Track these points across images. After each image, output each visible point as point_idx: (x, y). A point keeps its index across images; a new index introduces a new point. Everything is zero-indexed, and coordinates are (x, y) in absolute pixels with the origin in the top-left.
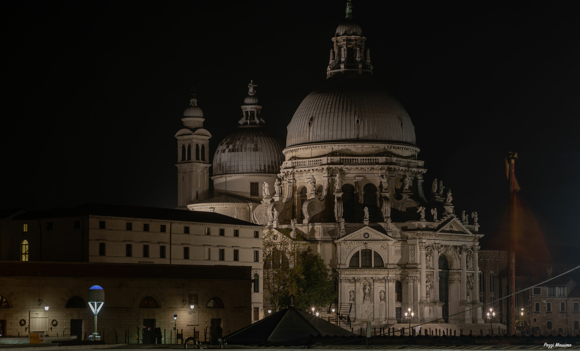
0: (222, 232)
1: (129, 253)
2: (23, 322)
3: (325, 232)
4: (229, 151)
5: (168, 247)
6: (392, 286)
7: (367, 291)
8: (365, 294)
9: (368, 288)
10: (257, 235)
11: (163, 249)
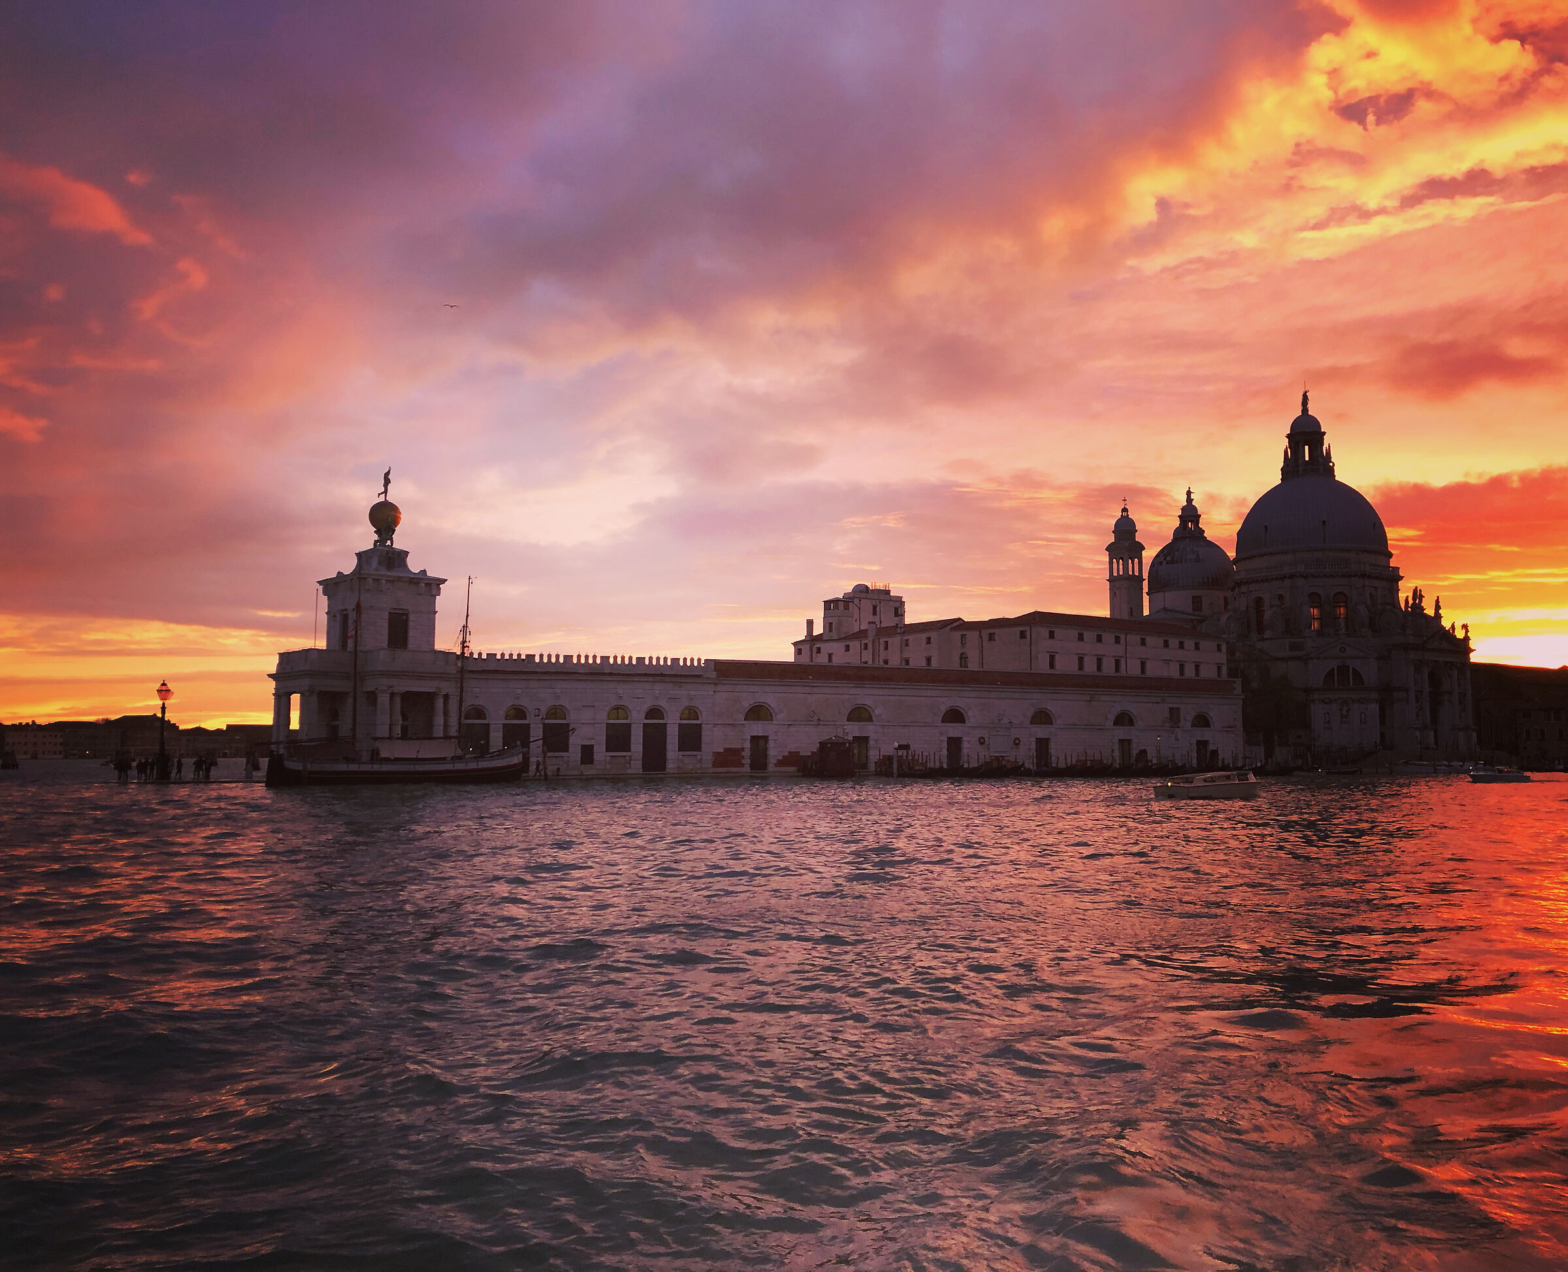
0: (1181, 646)
1: (1081, 668)
2: (982, 741)
3: (1293, 647)
4: (1167, 563)
5: (1123, 662)
6: (1374, 707)
7: (1344, 713)
8: (1342, 716)
9: (1345, 708)
10: (1219, 649)
11: (1117, 662)
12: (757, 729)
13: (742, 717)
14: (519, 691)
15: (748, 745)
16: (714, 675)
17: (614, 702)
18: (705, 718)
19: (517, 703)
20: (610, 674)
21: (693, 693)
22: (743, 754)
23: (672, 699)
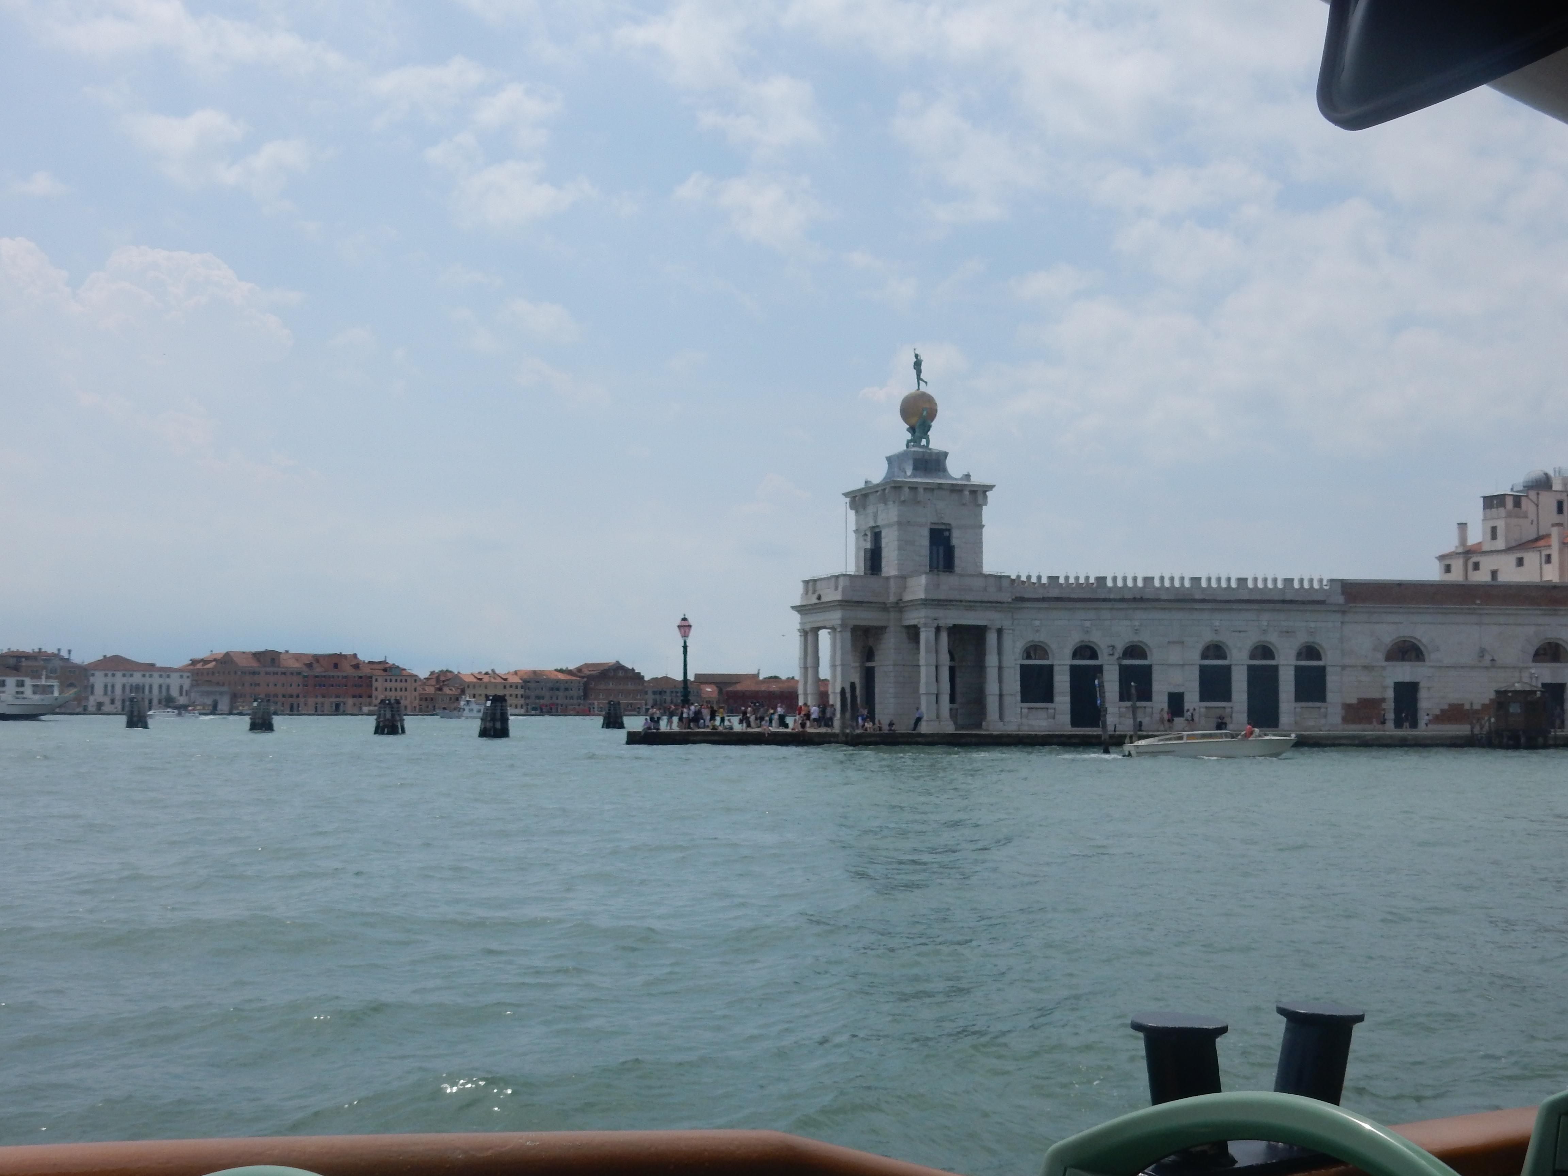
12: (1404, 672)
13: (1380, 656)
14: (1087, 624)
15: (1390, 694)
16: (1341, 600)
17: (1208, 637)
18: (1330, 659)
19: (1086, 638)
20: (1203, 601)
21: (1312, 625)
22: (1384, 706)
23: (1288, 633)
